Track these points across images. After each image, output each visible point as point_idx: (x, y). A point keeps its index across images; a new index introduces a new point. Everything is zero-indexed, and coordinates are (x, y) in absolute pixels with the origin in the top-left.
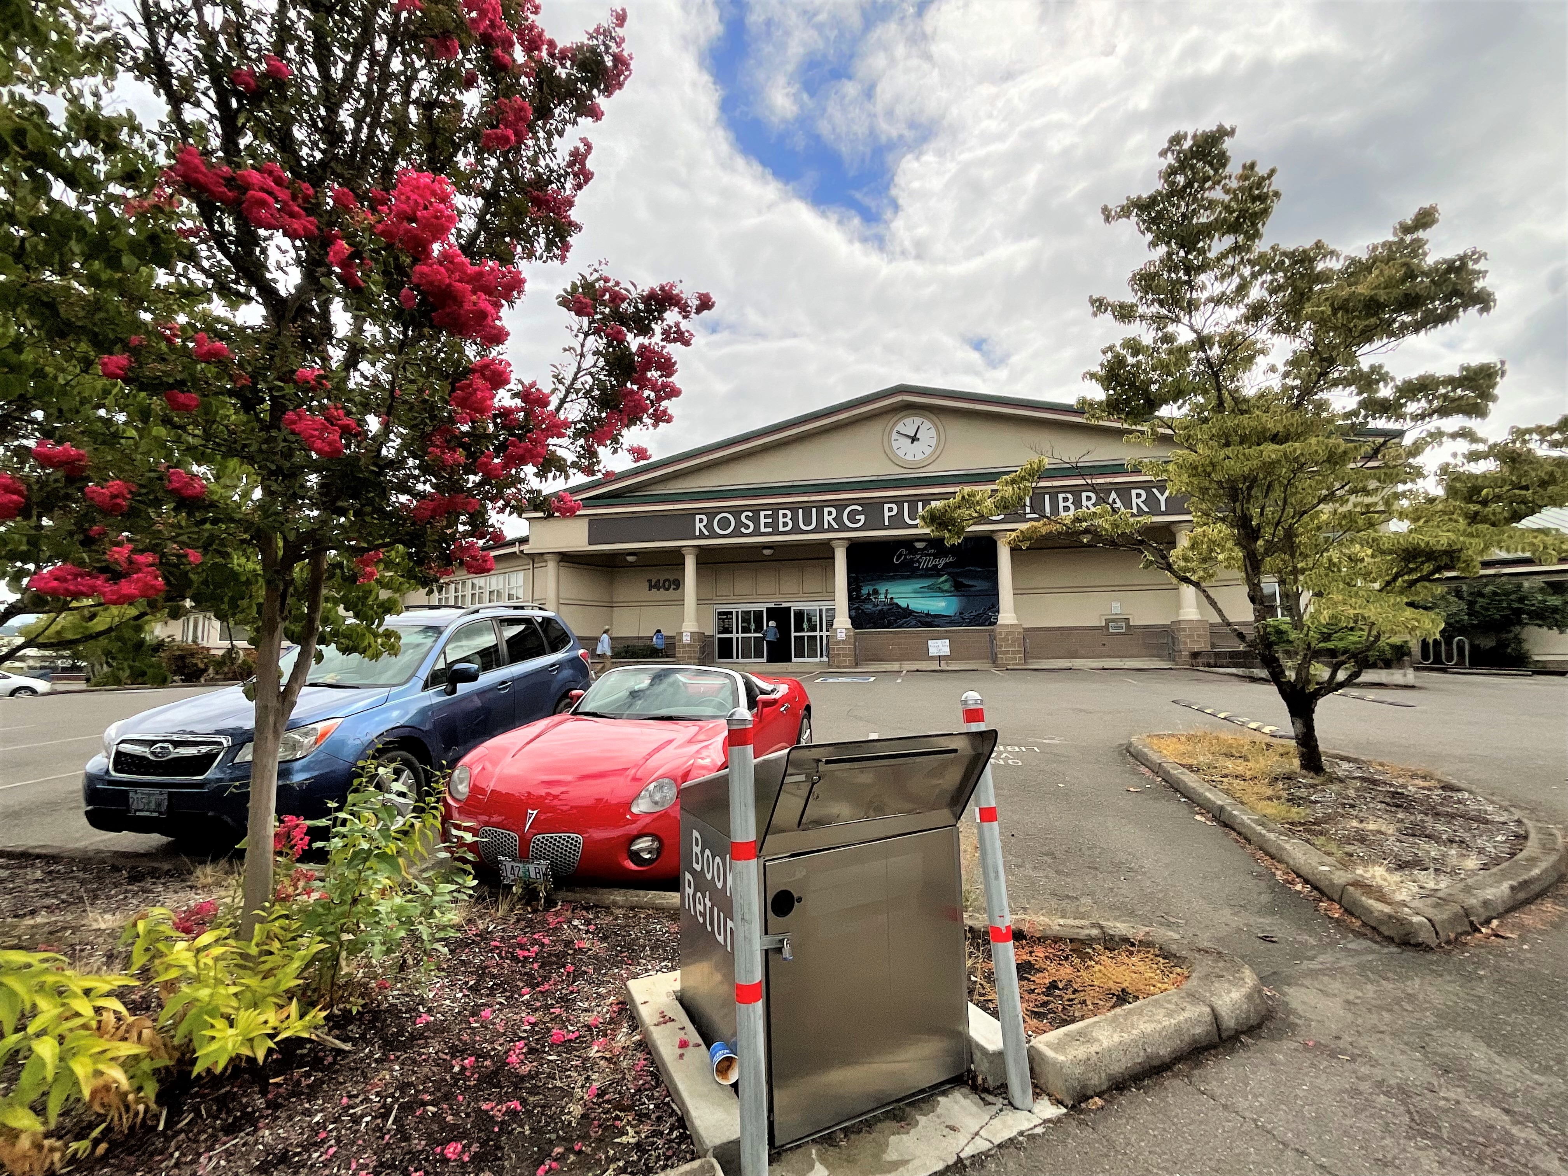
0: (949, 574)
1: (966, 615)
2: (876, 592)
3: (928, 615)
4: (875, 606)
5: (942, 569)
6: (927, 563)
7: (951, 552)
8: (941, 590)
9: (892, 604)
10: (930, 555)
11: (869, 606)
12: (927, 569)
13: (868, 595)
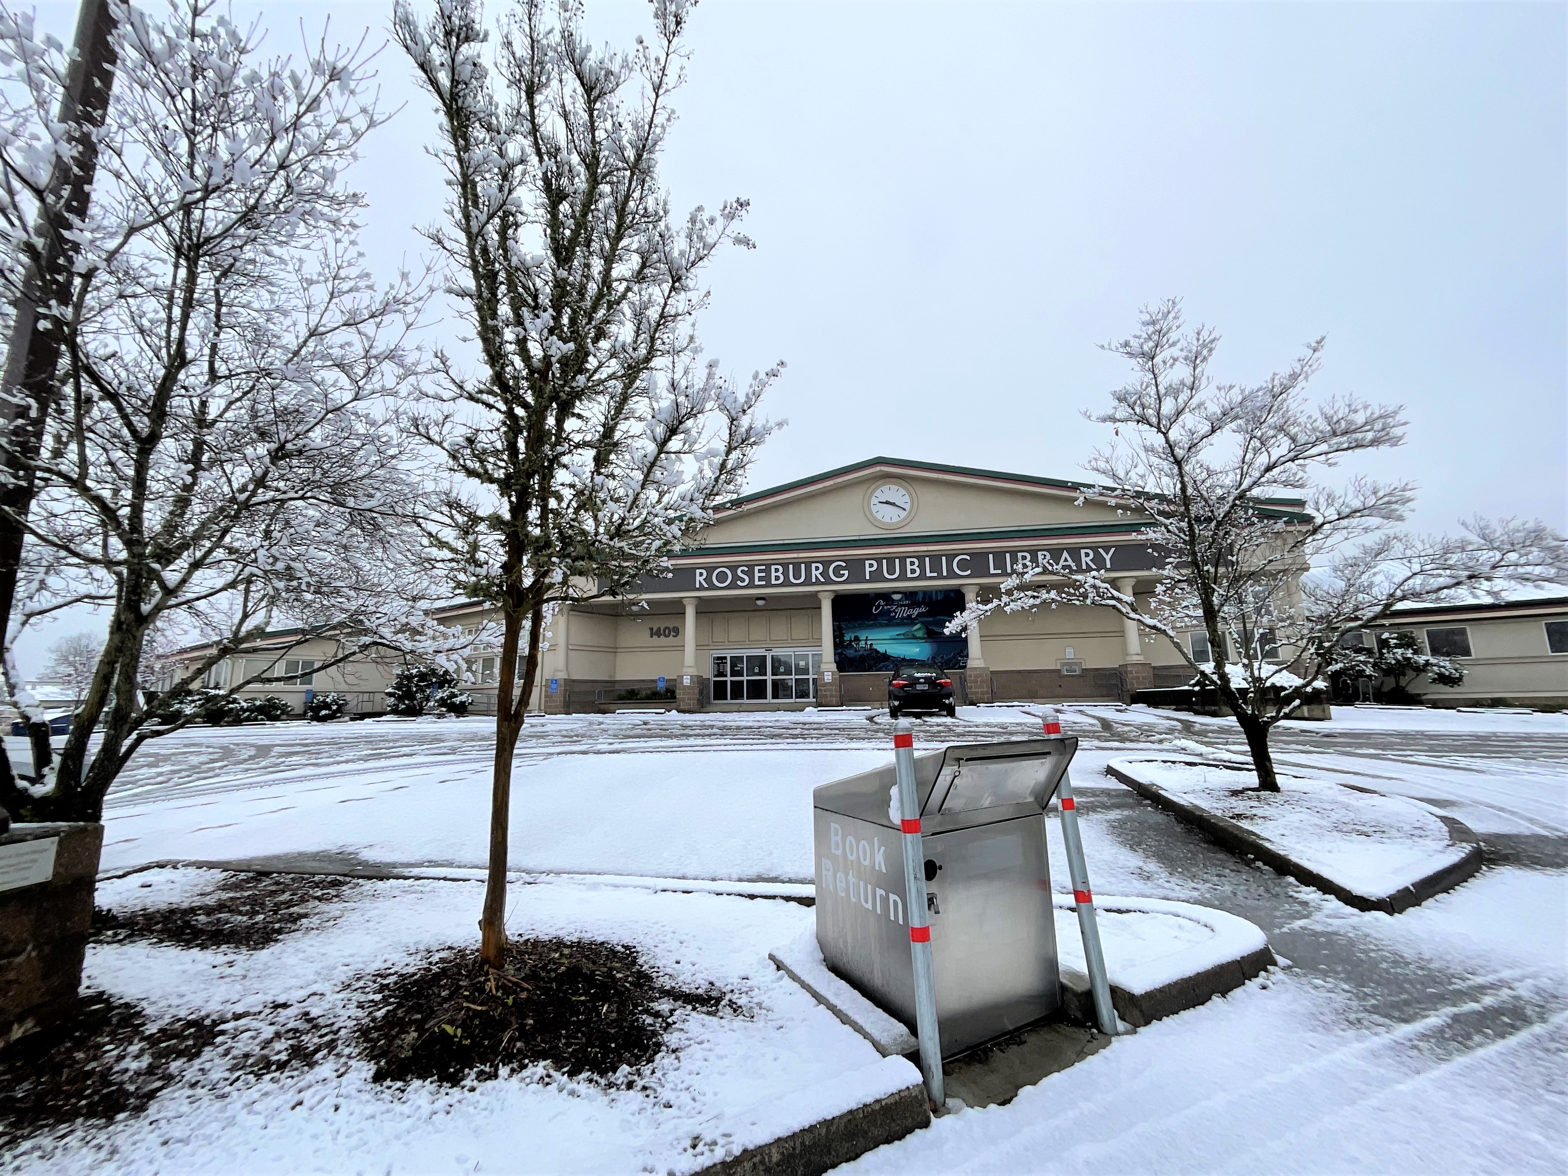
0: (922, 623)
1: (939, 661)
2: (857, 639)
3: (904, 659)
4: (857, 651)
6: (902, 612)
7: (923, 603)
8: (915, 638)
9: (871, 649)
10: (905, 606)
11: (851, 651)
12: (903, 618)
13: (851, 641)
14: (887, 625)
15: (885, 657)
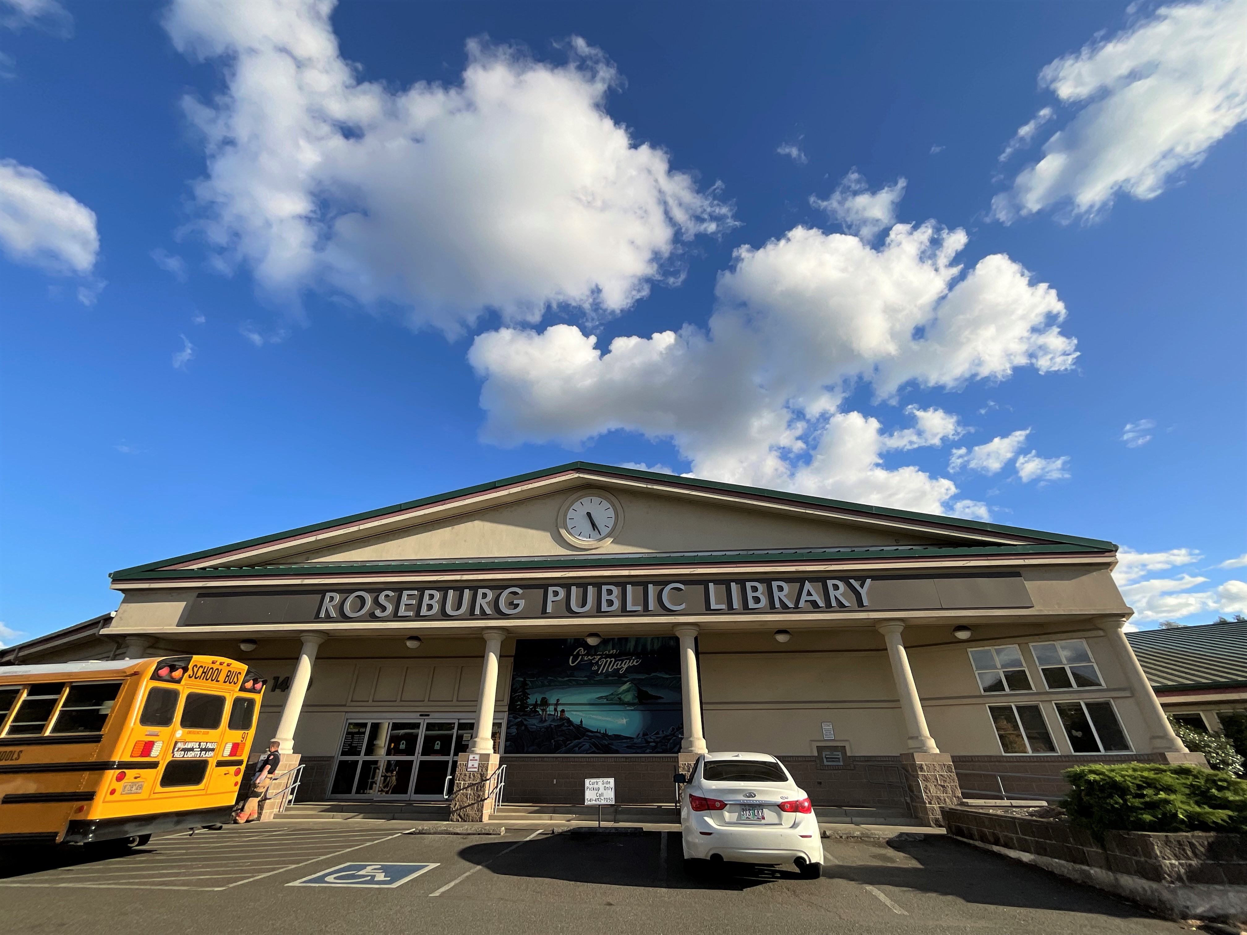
0: (632, 681)
1: (652, 738)
2: (545, 703)
3: (605, 735)
4: (542, 721)
5: (623, 675)
6: (607, 666)
7: (634, 654)
8: (621, 703)
9: (562, 719)
10: (611, 656)
11: (535, 721)
12: (608, 674)
13: (536, 705)
14: (586, 684)
15: (580, 731)
